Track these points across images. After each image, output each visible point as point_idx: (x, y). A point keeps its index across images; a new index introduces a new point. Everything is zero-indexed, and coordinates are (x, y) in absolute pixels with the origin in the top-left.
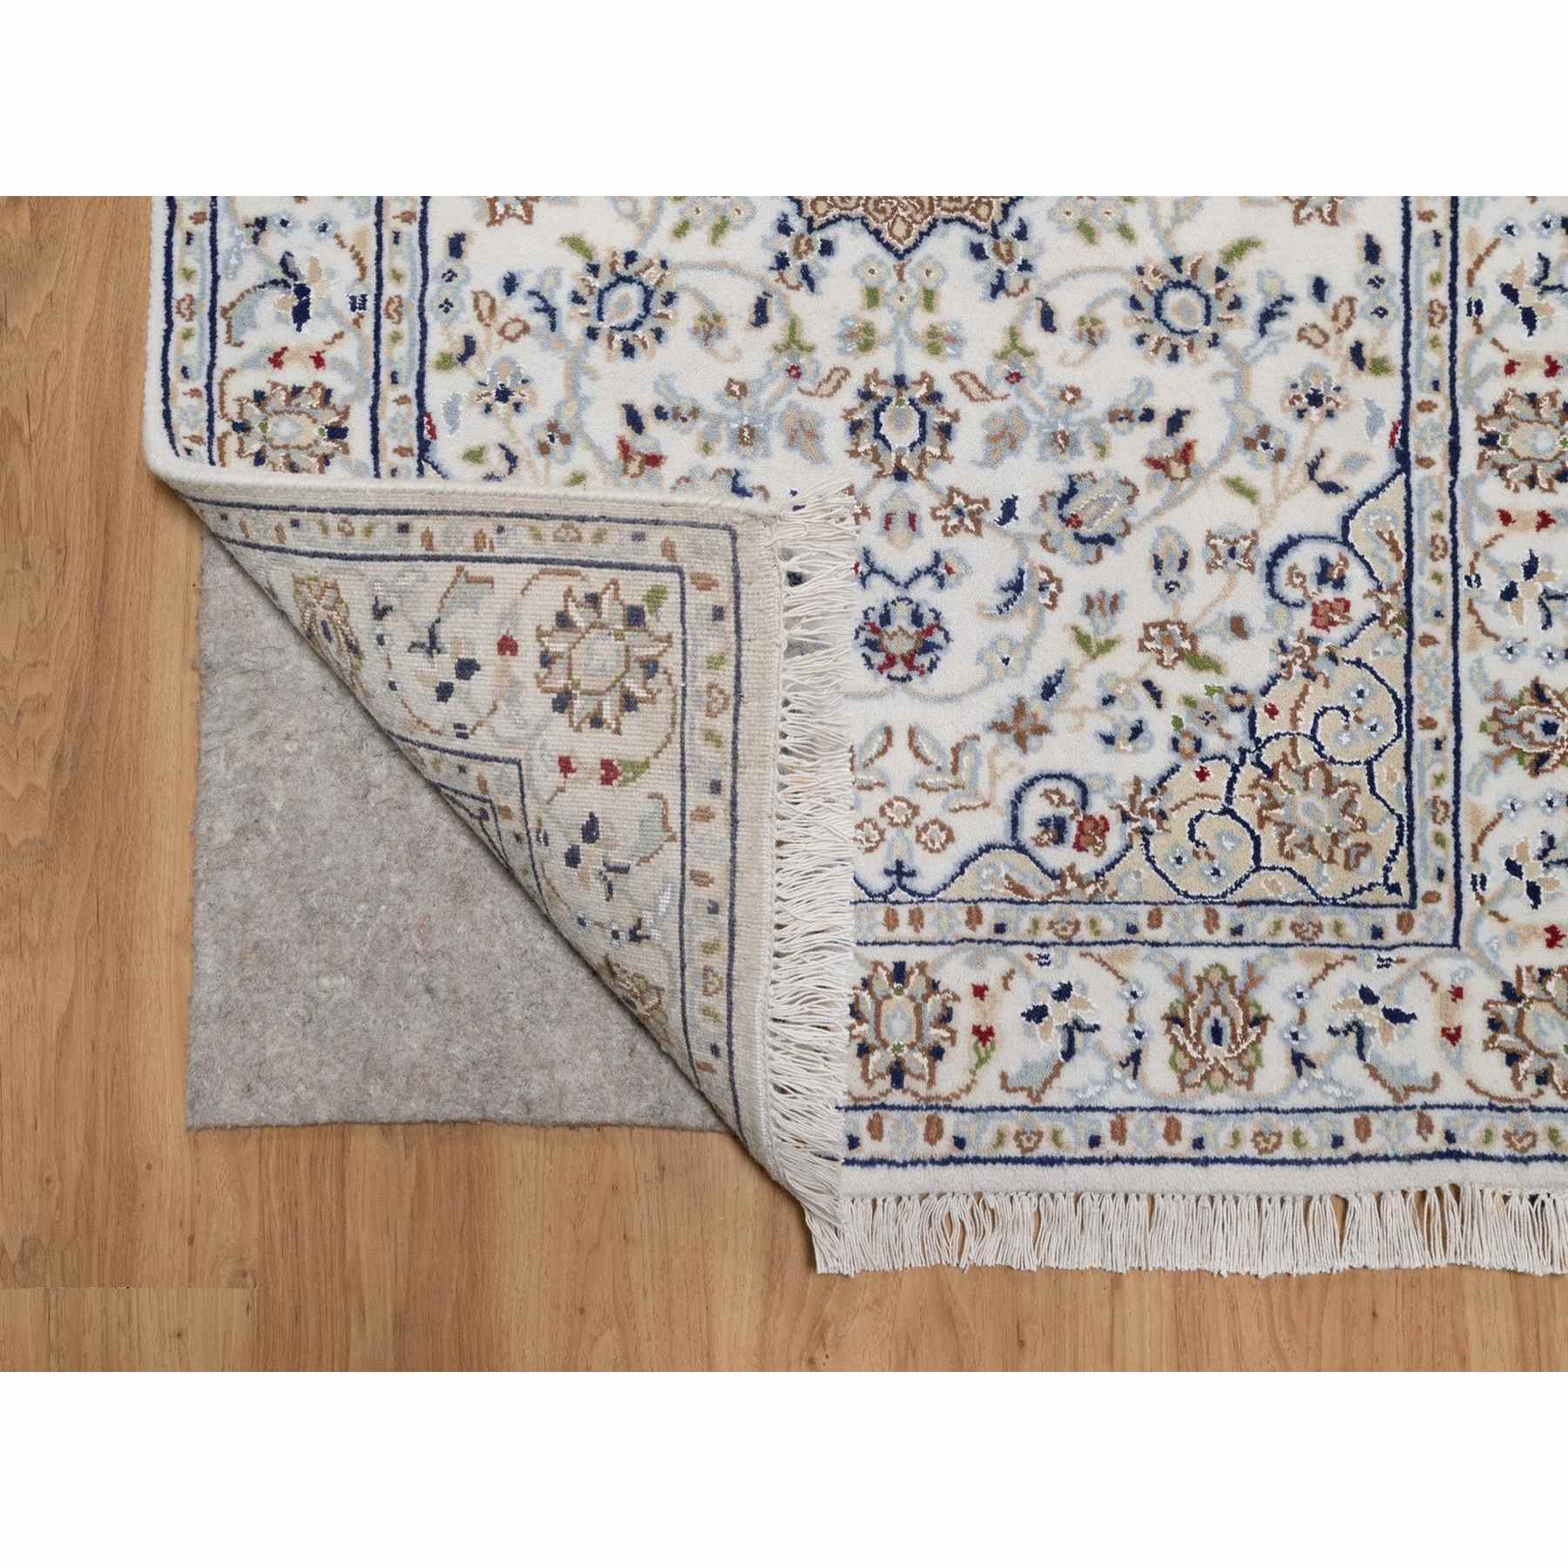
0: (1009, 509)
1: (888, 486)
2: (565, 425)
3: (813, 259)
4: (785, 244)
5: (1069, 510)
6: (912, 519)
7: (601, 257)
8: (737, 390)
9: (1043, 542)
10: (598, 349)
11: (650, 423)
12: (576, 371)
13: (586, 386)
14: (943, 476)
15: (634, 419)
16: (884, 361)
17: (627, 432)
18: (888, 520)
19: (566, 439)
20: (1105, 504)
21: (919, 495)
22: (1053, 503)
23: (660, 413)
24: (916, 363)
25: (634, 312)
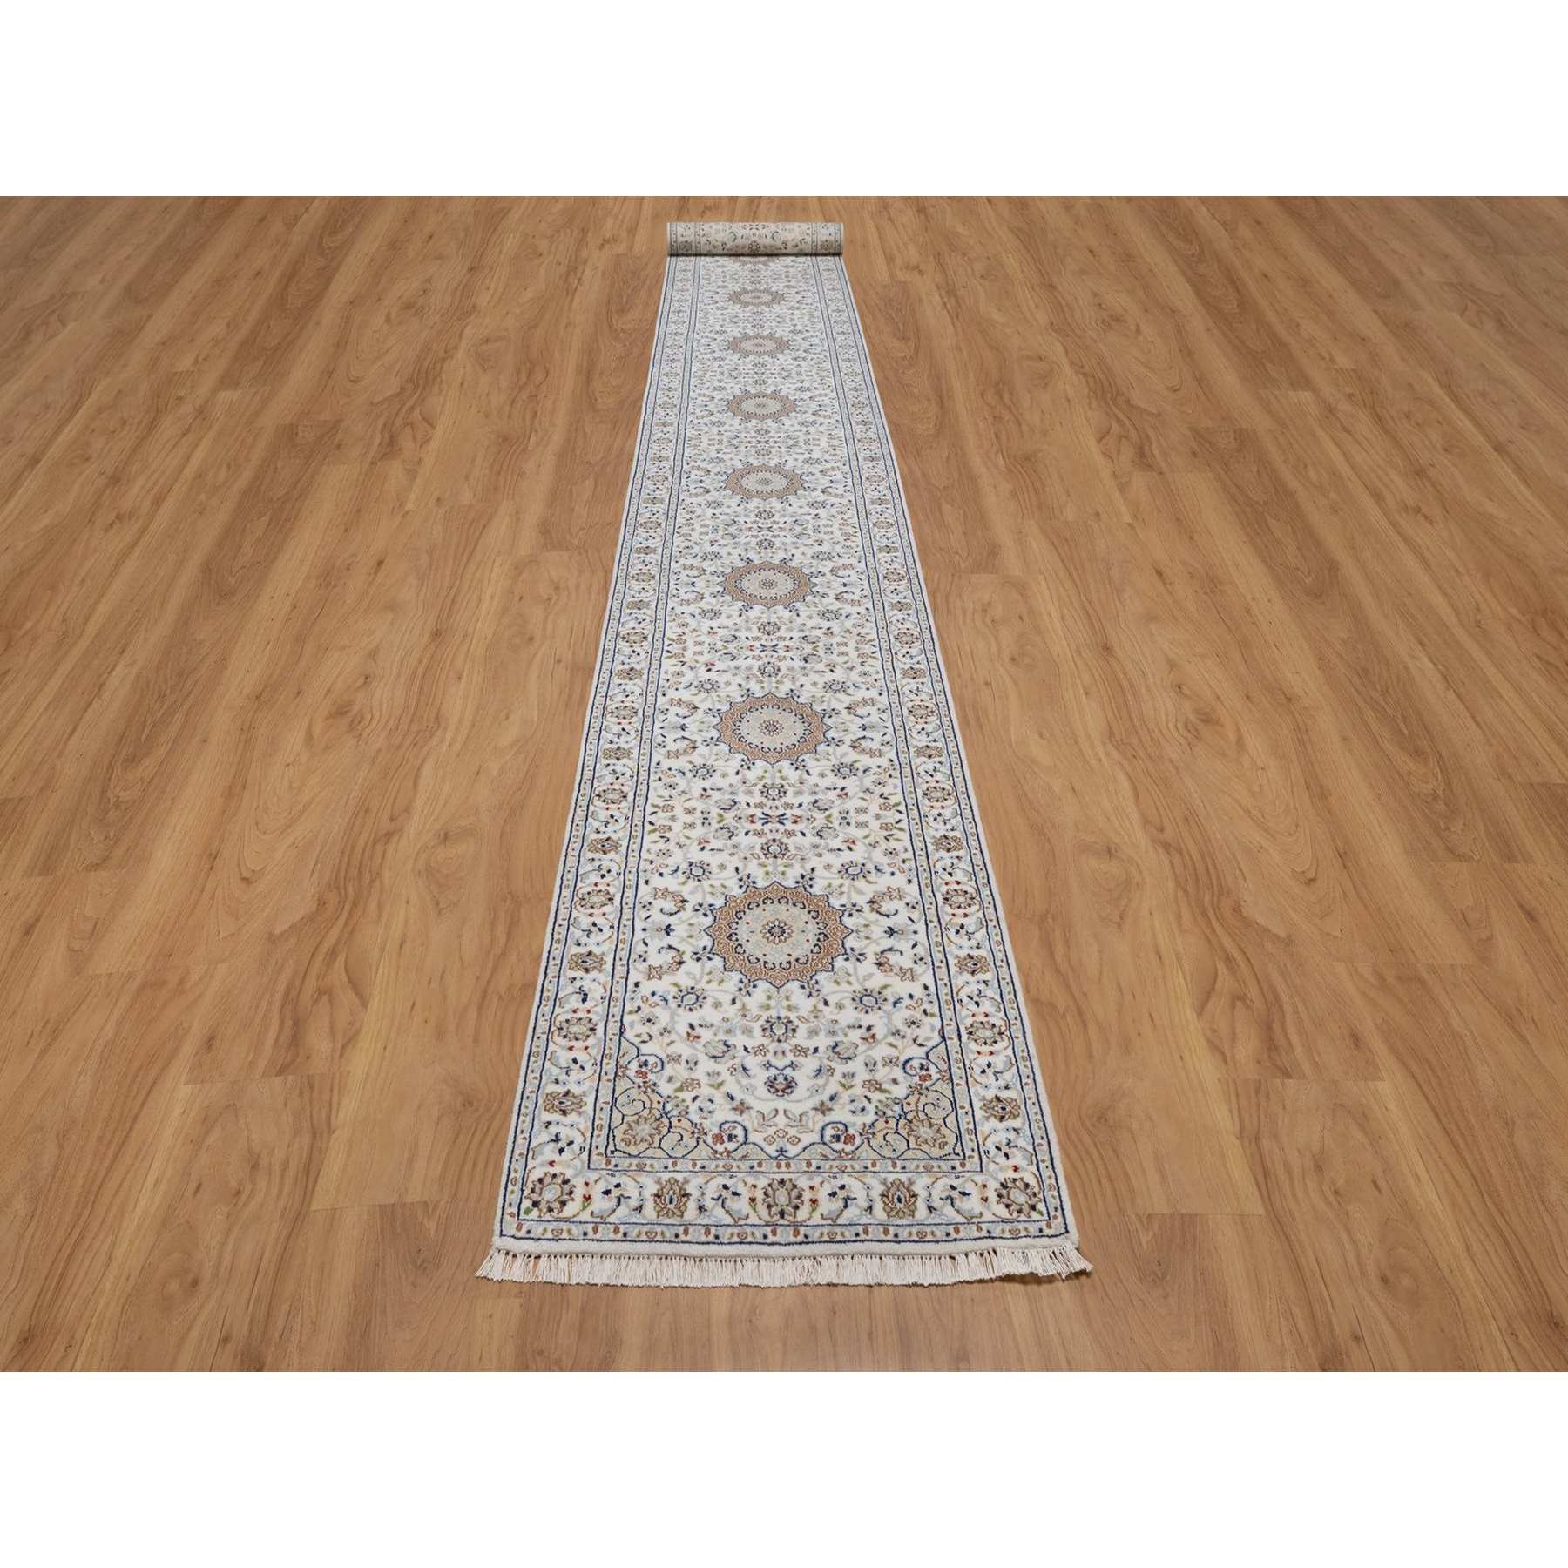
0: (816, 1050)
1: (775, 1044)
2: (669, 1028)
3: (750, 989)
4: (742, 985)
5: (836, 1050)
6: (783, 1053)
7: (683, 988)
8: (726, 1020)
9: (828, 1059)
10: (681, 1010)
11: (697, 1028)
12: (673, 1015)
13: (676, 1018)
14: (794, 1042)
15: (692, 1027)
16: (773, 1013)
17: (690, 1030)
18: (775, 1053)
19: (669, 1032)
20: (848, 1049)
21: (785, 1046)
22: (830, 1049)
23: (701, 1026)
24: (783, 1013)
25: (693, 1001)
